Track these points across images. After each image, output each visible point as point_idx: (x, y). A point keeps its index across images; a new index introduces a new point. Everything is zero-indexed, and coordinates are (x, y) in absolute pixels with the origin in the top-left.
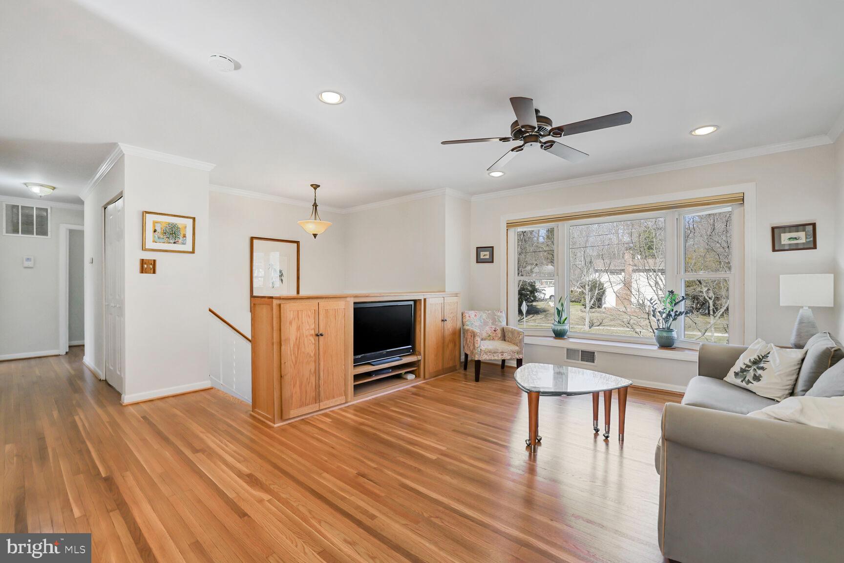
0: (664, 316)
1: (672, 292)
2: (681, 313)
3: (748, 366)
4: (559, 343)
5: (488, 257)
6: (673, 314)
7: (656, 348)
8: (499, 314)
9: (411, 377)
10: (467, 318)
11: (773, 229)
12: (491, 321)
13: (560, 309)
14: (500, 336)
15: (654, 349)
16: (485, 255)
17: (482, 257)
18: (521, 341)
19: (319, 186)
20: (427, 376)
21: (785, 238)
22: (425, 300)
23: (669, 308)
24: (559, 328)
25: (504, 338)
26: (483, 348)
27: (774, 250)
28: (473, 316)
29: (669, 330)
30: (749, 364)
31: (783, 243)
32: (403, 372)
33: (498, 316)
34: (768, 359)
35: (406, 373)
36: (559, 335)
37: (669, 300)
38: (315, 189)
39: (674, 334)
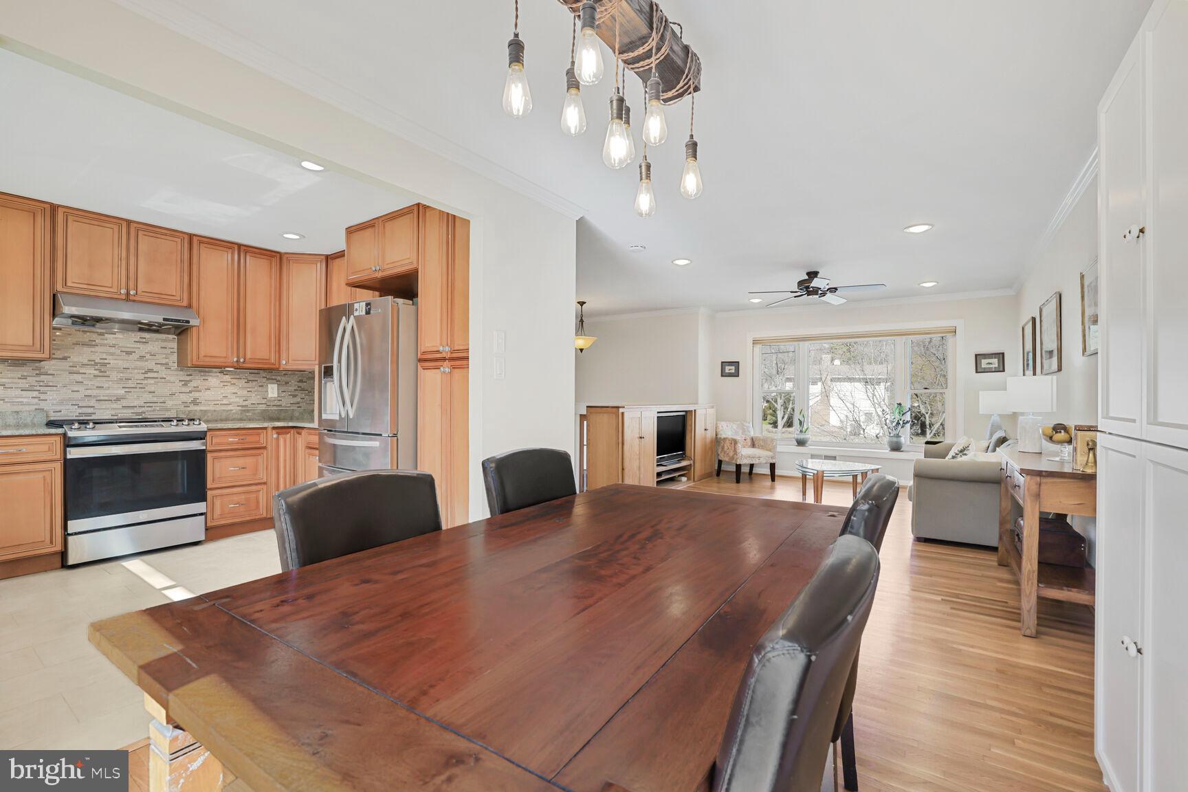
0: (894, 424)
1: (900, 404)
2: (908, 422)
3: (957, 454)
4: (801, 449)
5: (733, 371)
6: (901, 422)
7: (888, 450)
8: (747, 425)
9: (684, 479)
10: (721, 428)
11: (976, 355)
12: (741, 431)
13: (802, 419)
14: (749, 444)
15: (886, 452)
16: (731, 369)
17: (727, 371)
18: (775, 447)
19: (585, 303)
20: (696, 479)
21: (984, 363)
22: (695, 410)
23: (898, 417)
24: (802, 437)
25: (753, 445)
26: (743, 453)
27: (977, 372)
28: (725, 427)
29: (898, 436)
30: (958, 453)
31: (983, 366)
32: (676, 474)
33: (747, 427)
34: (970, 448)
35: (679, 476)
36: (801, 443)
37: (897, 411)
38: (582, 305)
39: (902, 440)
